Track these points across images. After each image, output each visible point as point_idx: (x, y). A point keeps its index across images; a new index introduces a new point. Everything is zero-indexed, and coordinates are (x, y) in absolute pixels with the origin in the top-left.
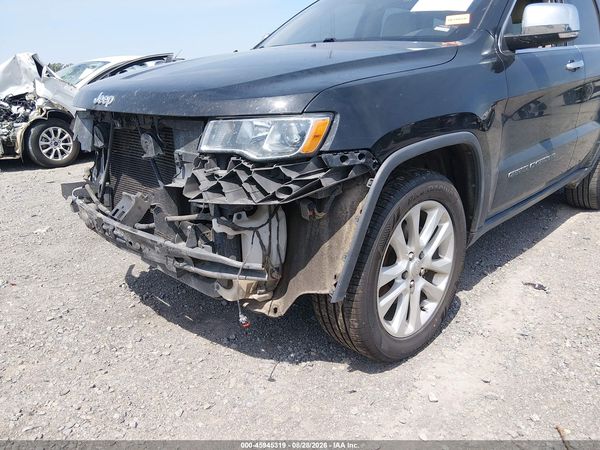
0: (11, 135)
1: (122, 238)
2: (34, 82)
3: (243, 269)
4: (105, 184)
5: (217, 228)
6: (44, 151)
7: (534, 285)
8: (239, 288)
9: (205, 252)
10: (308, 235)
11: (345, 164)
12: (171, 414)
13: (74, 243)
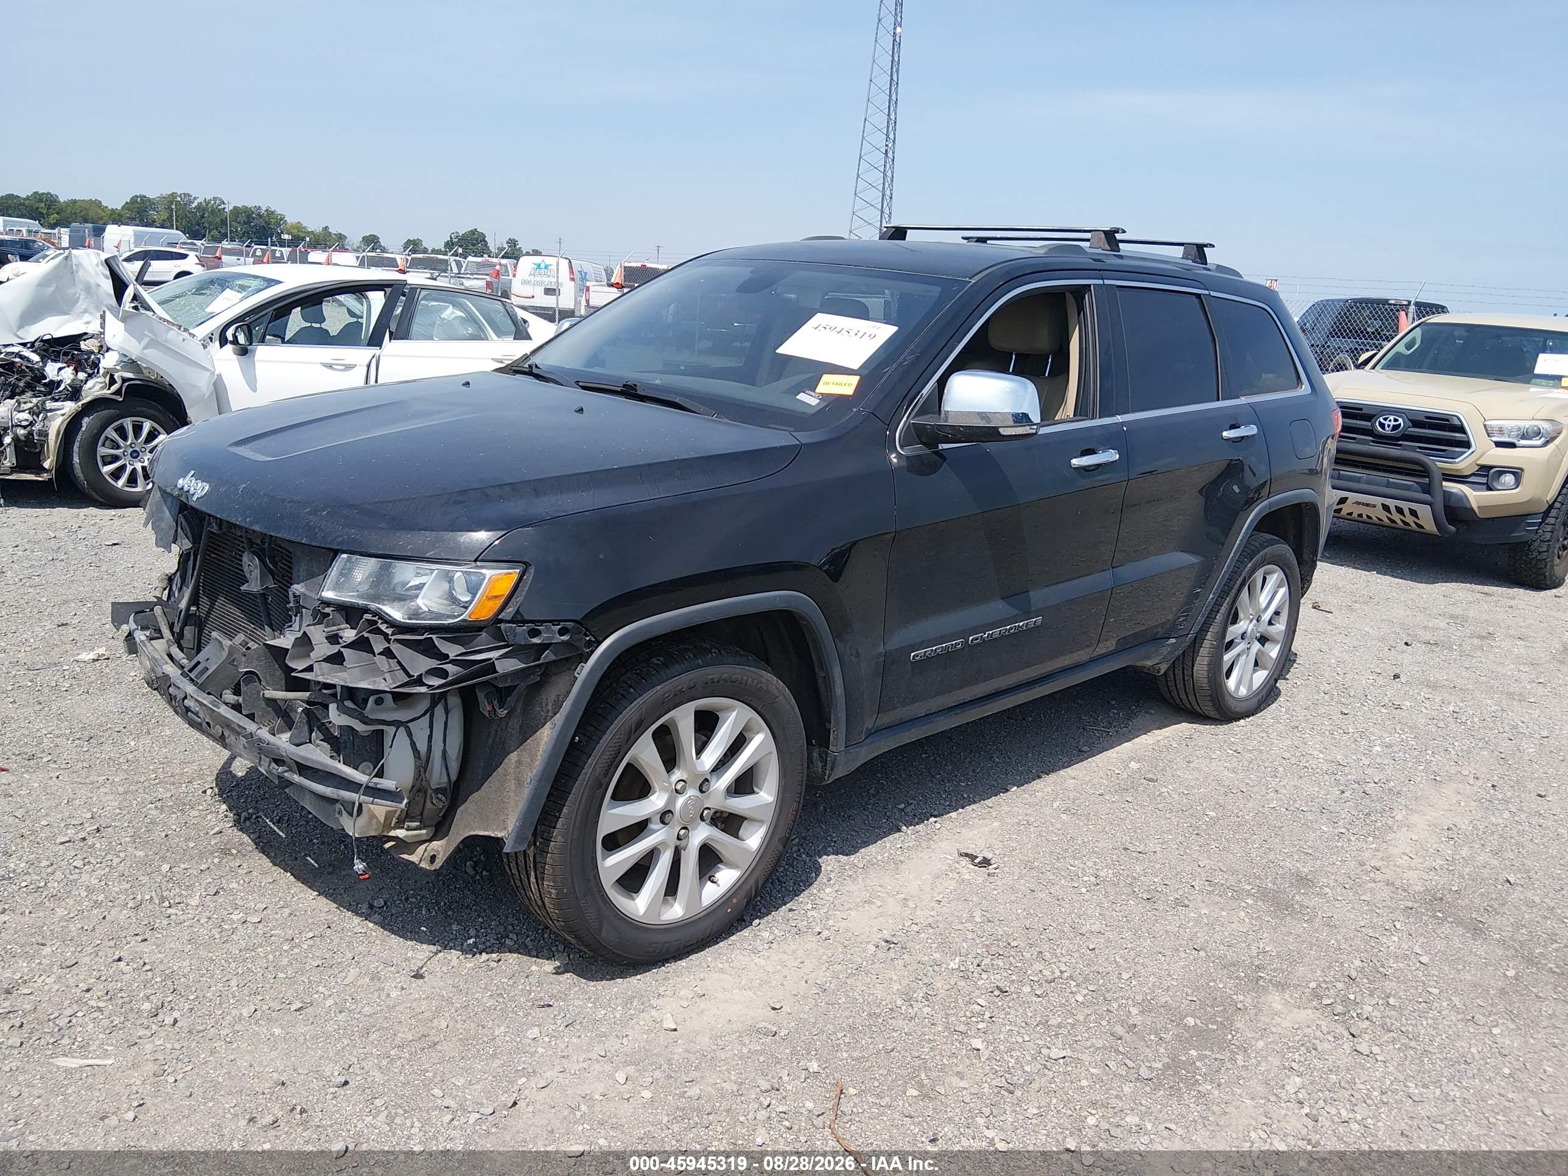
0: (37, 427)
1: (196, 714)
2: (103, 317)
3: (367, 787)
4: (188, 609)
5: (336, 717)
6: (106, 469)
7: (972, 857)
8: (373, 816)
9: (318, 754)
10: (491, 741)
11: (536, 640)
12: (234, 1012)
13: (134, 697)
